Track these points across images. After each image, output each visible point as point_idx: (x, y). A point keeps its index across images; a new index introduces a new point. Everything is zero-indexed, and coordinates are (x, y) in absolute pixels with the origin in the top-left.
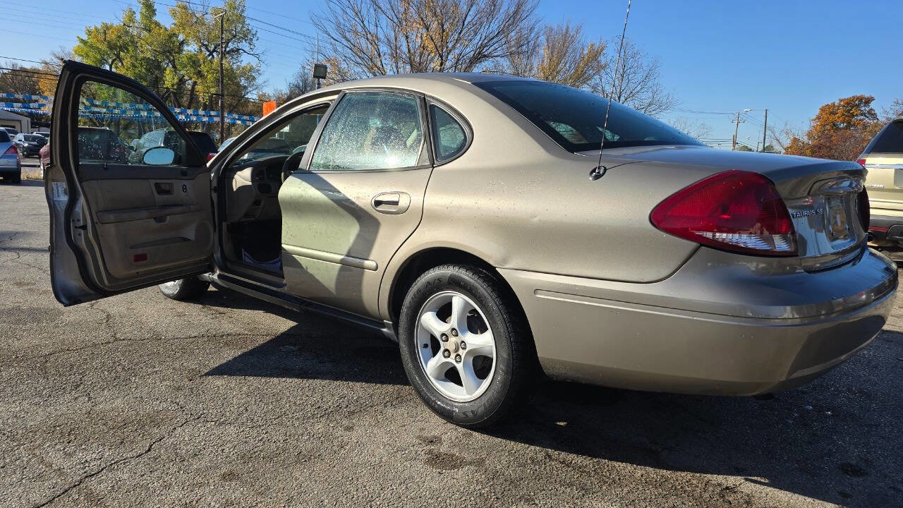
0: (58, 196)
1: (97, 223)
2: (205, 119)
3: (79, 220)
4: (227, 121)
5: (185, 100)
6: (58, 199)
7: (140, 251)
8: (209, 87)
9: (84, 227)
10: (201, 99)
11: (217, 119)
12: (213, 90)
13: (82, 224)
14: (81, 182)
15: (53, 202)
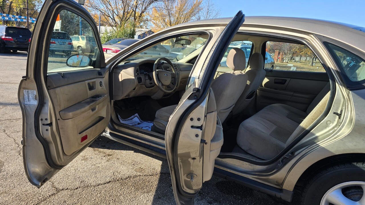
0: (29, 101)
1: (59, 119)
2: (19, 20)
3: (46, 119)
4: (30, 21)
5: (6, 10)
6: (28, 103)
7: (84, 134)
8: (19, 5)
9: (50, 124)
10: (15, 10)
11: (24, 20)
12: (22, 6)
13: (49, 123)
14: (48, 90)
15: (24, 105)
